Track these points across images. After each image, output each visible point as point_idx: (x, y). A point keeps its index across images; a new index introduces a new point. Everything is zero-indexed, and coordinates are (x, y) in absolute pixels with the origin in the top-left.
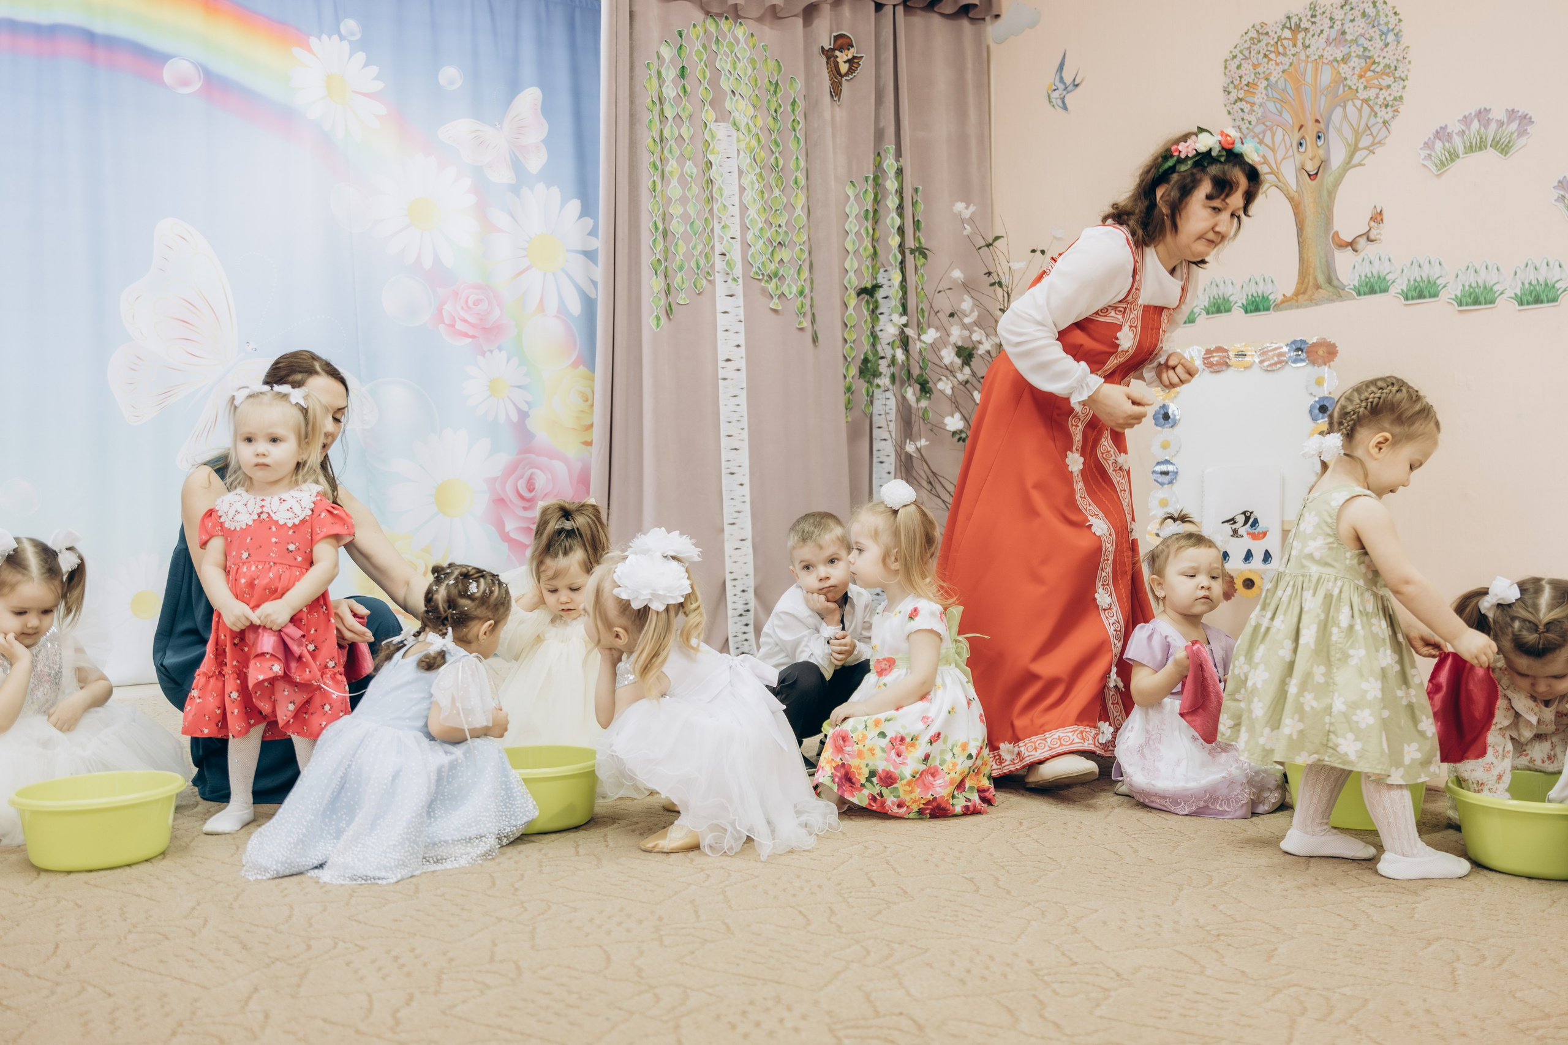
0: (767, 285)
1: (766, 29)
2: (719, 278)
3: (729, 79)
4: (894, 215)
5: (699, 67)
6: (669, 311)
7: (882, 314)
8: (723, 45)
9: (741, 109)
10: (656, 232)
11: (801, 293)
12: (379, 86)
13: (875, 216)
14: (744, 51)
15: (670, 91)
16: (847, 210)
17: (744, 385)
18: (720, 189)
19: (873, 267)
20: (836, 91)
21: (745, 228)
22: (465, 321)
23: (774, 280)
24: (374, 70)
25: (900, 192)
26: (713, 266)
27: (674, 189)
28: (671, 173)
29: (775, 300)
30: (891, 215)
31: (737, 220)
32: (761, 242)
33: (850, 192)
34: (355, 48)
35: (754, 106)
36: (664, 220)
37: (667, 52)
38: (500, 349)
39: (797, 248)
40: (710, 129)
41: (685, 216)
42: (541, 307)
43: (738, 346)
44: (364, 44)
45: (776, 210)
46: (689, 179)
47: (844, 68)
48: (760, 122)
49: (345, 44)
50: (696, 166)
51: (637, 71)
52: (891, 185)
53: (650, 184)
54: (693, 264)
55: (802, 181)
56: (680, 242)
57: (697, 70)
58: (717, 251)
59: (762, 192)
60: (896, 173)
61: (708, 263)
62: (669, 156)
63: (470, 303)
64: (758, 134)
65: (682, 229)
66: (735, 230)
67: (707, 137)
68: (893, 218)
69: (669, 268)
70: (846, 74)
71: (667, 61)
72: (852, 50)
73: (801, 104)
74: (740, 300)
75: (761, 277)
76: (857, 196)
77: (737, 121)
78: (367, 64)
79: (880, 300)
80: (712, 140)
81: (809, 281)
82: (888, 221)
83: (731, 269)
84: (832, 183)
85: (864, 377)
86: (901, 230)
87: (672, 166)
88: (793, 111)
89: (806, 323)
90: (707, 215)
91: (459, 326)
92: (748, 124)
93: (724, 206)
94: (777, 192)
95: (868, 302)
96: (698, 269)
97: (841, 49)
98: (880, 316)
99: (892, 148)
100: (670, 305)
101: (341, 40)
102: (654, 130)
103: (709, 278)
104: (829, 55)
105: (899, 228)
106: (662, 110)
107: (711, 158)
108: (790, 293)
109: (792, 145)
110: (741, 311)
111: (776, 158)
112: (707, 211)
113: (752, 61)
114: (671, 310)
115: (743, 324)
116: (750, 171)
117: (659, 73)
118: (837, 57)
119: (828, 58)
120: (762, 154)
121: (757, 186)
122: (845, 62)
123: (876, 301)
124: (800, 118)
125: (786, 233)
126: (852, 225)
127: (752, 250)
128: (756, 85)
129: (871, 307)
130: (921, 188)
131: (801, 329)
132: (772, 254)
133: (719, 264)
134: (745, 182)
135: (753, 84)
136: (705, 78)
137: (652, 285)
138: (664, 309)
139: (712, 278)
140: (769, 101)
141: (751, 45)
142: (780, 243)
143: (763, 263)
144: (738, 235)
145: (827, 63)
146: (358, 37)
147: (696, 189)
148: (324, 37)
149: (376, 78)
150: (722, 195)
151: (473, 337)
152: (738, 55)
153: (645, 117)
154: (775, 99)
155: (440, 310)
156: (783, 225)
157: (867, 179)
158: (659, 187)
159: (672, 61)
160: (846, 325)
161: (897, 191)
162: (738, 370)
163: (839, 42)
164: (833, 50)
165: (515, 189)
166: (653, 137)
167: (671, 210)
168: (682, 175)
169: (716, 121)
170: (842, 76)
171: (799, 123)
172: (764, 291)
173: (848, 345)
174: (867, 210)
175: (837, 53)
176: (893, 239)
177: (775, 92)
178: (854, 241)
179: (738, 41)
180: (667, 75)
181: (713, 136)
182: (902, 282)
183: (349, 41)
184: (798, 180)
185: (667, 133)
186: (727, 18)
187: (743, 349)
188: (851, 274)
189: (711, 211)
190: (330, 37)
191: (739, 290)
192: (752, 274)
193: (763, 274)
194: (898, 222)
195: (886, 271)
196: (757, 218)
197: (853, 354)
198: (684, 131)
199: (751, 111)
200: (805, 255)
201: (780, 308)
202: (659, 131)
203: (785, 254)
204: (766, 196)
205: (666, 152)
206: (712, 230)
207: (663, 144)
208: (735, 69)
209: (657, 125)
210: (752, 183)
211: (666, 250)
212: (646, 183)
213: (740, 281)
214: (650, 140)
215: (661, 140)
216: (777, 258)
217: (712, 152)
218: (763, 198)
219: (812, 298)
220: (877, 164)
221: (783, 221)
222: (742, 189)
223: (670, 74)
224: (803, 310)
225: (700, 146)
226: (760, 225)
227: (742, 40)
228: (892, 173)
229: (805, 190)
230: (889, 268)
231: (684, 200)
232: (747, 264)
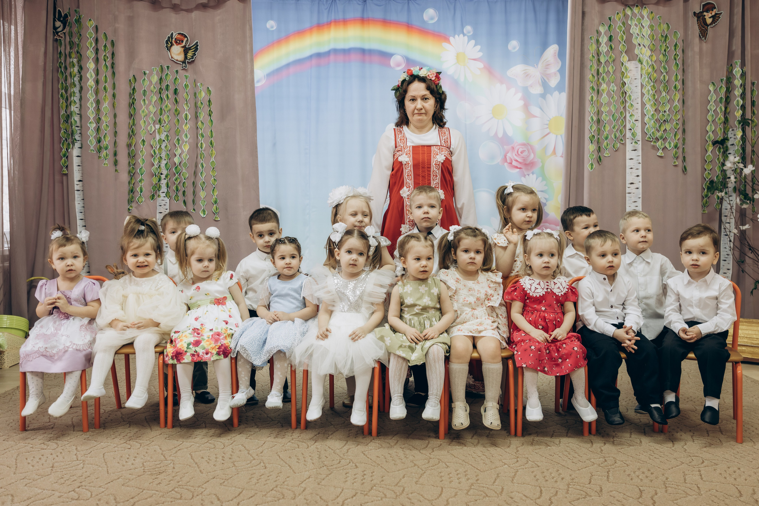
0: (655, 144)
1: (661, 8)
2: (628, 142)
3: (637, 38)
4: (739, 99)
5: (620, 35)
6: (599, 160)
7: (730, 154)
8: (634, 21)
9: (645, 53)
10: (592, 121)
11: (676, 146)
12: (480, 54)
13: (727, 101)
14: (646, 23)
15: (604, 48)
16: (709, 98)
17: (641, 196)
18: (630, 96)
19: (725, 128)
20: (703, 34)
21: (643, 115)
22: (517, 161)
23: (660, 141)
24: (478, 47)
25: (743, 86)
26: (625, 136)
27: (604, 98)
28: (603, 90)
29: (661, 151)
30: (737, 99)
31: (640, 111)
32: (652, 121)
33: (711, 88)
34: (470, 38)
35: (651, 50)
36: (598, 114)
37: (602, 29)
38: (533, 173)
39: (675, 123)
40: (625, 66)
41: (609, 112)
42: (554, 152)
43: (638, 176)
44: (474, 36)
45: (663, 104)
46: (612, 93)
47: (709, 21)
48: (654, 58)
49: (466, 37)
50: (616, 86)
51: (586, 41)
52: (738, 82)
53: (590, 98)
54: (613, 136)
55: (679, 86)
56: (607, 125)
57: (620, 36)
58: (628, 128)
59: (654, 95)
60: (741, 75)
61: (621, 135)
62: (602, 82)
63: (519, 153)
64: (653, 65)
65: (607, 119)
66: (638, 116)
67: (623, 70)
68: (738, 100)
69: (600, 139)
70: (711, 24)
71: (603, 34)
72: (715, 10)
73: (680, 45)
74: (640, 152)
75: (652, 140)
76: (715, 91)
77: (641, 59)
78: (475, 45)
79: (729, 146)
80: (626, 71)
81: (681, 140)
82: (735, 102)
83: (634, 137)
84: (698, 85)
85: (711, 191)
86: (743, 107)
87: (604, 86)
88: (675, 49)
89: (679, 162)
90: (622, 110)
91: (514, 163)
92: (647, 60)
93: (632, 105)
94: (664, 94)
95: (720, 148)
96: (615, 138)
97: (707, 11)
98: (729, 155)
99: (739, 62)
100: (600, 157)
101: (464, 36)
102: (593, 70)
103: (622, 142)
104: (699, 16)
105: (742, 106)
106: (599, 60)
107: (625, 80)
108: (670, 147)
109: (674, 68)
110: (640, 158)
111: (664, 76)
112: (622, 108)
113: (651, 27)
114: (600, 159)
115: (641, 164)
116: (647, 85)
117: (598, 41)
118: (705, 16)
119: (698, 18)
120: (655, 75)
121: (651, 92)
122: (710, 18)
123: (727, 147)
124: (679, 53)
125: (669, 115)
126: (712, 106)
127: (647, 126)
128: (653, 39)
129: (722, 150)
130: (756, 82)
131: (676, 166)
132: (660, 127)
133: (628, 134)
134: (644, 91)
135: (651, 38)
136: (623, 39)
137: (590, 148)
138: (596, 160)
139: (624, 142)
140: (661, 46)
141: (651, 18)
142: (665, 120)
143: (653, 133)
144: (640, 119)
145: (698, 20)
146: (471, 33)
147: (616, 98)
148: (456, 36)
149: (479, 51)
150: (630, 99)
151: (520, 168)
152: (643, 24)
153: (588, 64)
154: (665, 45)
155: (505, 156)
156: (667, 111)
157: (722, 80)
158: (595, 98)
159: (605, 33)
160: (706, 161)
161: (741, 85)
162: (638, 188)
163: (706, 8)
164: (703, 12)
165: (543, 96)
166: (592, 74)
167: (602, 109)
168: (608, 92)
169: (629, 60)
170: (708, 26)
171: (678, 55)
172: (654, 147)
173: (707, 172)
174: (721, 98)
175: (705, 13)
176: (738, 112)
177: (665, 40)
178: (713, 115)
179: (643, 17)
180: (602, 41)
181: (626, 69)
182: (742, 136)
183: (468, 36)
184: (677, 86)
185: (601, 70)
186: (637, 6)
187: (640, 178)
188: (710, 133)
189: (625, 108)
190: (459, 36)
191: (639, 146)
192: (646, 139)
193: (653, 138)
194: (741, 102)
195: (733, 130)
196: (651, 109)
197: (710, 177)
198: (610, 69)
199: (649, 53)
200: (680, 126)
201: (663, 155)
202: (596, 71)
203: (668, 126)
204: (656, 97)
205: (600, 80)
206: (625, 117)
207: (599, 77)
208: (641, 32)
209: (595, 67)
210: (649, 91)
211: (599, 130)
212: (588, 97)
213: (640, 143)
214: (590, 76)
215: (598, 74)
216: (663, 128)
217: (626, 77)
218: (654, 98)
219: (683, 148)
220: (730, 70)
221: (667, 109)
222: (643, 95)
223: (604, 40)
224: (676, 156)
225: (619, 75)
226: (652, 113)
227: (646, 17)
228: (738, 75)
229: (681, 91)
230: (735, 129)
231: (609, 104)
232: (644, 133)
